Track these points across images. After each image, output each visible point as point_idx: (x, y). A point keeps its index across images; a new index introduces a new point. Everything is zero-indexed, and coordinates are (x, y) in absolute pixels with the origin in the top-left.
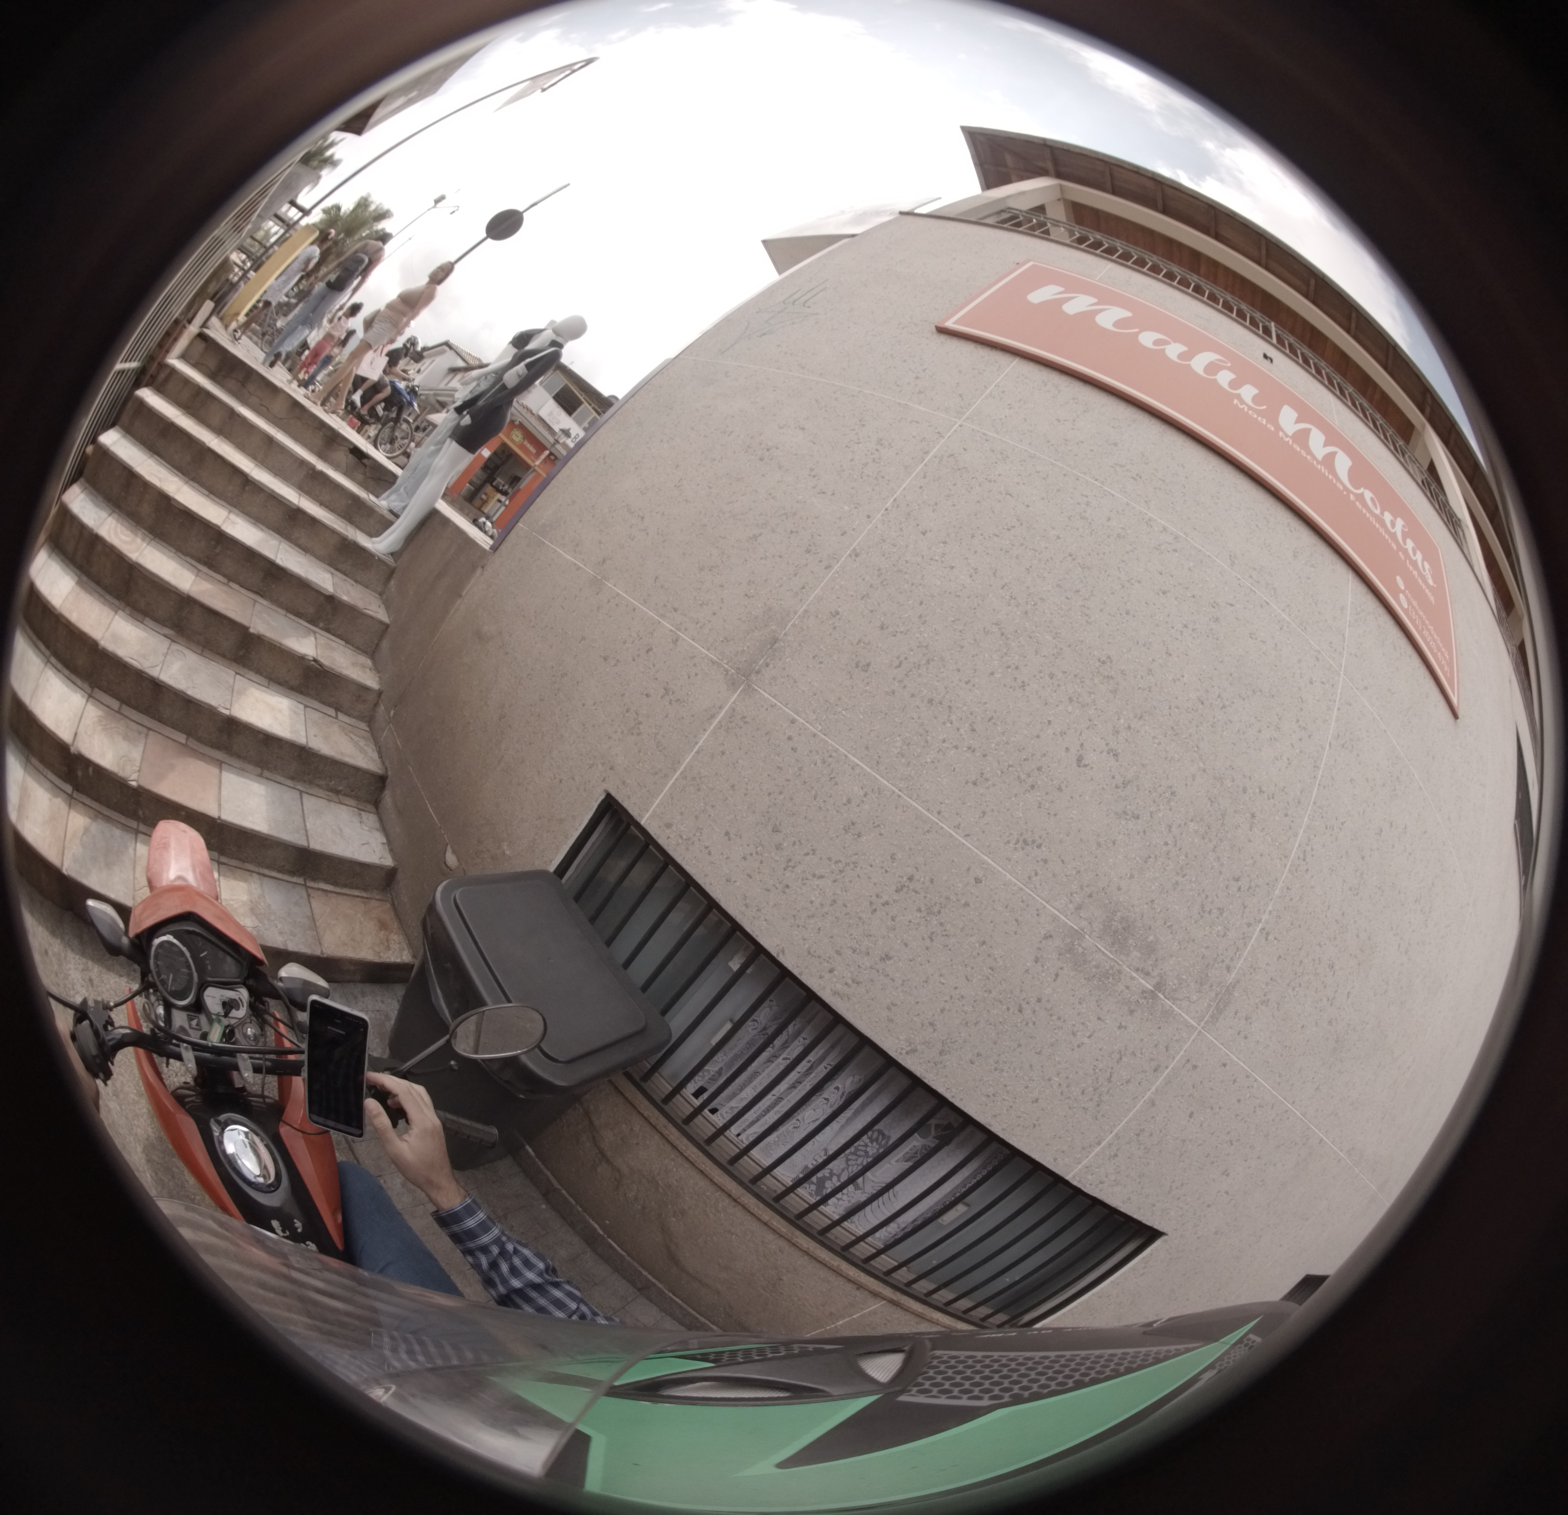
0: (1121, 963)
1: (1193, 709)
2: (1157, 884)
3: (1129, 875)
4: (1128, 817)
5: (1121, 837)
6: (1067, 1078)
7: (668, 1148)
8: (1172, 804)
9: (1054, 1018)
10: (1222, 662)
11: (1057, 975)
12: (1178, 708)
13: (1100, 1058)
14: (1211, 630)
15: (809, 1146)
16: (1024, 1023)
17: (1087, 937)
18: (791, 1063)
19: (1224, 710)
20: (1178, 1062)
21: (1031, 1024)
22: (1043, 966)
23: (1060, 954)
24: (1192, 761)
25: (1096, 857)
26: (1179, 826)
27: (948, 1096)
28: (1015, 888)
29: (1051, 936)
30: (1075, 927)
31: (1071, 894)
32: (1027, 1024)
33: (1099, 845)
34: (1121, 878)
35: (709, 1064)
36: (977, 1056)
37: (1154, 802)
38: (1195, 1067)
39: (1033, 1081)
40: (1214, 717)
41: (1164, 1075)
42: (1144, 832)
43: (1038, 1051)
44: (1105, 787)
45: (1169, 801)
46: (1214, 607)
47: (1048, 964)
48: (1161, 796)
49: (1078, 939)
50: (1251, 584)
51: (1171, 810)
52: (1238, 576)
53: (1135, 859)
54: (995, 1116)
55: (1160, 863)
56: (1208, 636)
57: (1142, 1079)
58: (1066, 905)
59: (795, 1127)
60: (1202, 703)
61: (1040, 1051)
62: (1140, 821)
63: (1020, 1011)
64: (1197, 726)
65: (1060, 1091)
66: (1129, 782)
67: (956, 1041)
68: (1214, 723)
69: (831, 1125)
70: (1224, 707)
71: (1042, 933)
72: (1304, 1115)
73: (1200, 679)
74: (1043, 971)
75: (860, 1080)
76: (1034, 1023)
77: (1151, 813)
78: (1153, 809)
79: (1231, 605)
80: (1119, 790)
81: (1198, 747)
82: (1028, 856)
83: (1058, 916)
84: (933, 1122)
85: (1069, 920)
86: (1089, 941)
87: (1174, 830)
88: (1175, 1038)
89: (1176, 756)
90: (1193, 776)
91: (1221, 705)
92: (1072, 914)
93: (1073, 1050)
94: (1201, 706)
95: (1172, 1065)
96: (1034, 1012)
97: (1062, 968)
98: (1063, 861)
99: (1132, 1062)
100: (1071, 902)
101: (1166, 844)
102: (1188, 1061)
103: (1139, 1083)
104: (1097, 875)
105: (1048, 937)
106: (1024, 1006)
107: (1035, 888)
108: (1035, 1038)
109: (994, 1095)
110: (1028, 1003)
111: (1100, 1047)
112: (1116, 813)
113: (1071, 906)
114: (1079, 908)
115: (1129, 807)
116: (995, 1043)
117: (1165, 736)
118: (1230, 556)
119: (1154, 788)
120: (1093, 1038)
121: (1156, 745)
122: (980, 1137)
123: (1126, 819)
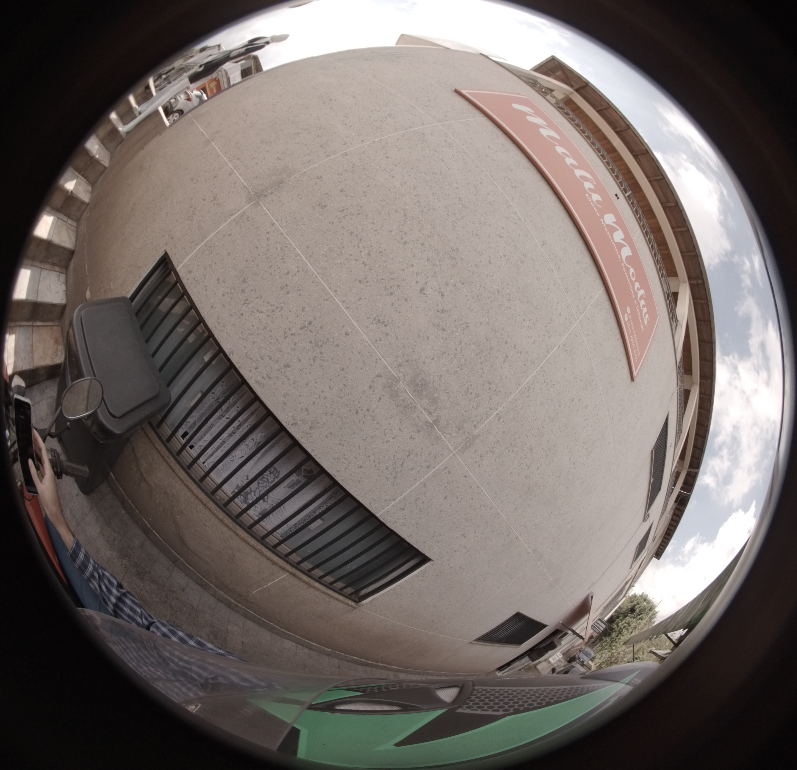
0: (417, 403)
1: (492, 293)
2: (445, 368)
3: (431, 358)
4: (439, 328)
5: (432, 336)
6: (379, 458)
7: (170, 471)
8: (466, 331)
9: (375, 422)
10: (516, 280)
11: (380, 399)
12: (485, 288)
13: (398, 452)
14: (518, 264)
15: (239, 473)
16: (358, 421)
17: (401, 382)
18: (230, 421)
19: (509, 301)
20: (440, 466)
21: (361, 422)
22: (373, 391)
23: (384, 388)
24: (483, 316)
25: (416, 342)
26: (466, 344)
27: (312, 454)
28: (367, 344)
29: (381, 376)
30: (395, 375)
31: (397, 357)
32: (360, 422)
33: (419, 336)
34: (427, 357)
35: (189, 418)
36: (330, 434)
37: (456, 326)
38: (450, 472)
39: (360, 455)
40: (502, 302)
41: (432, 471)
42: (446, 339)
43: (364, 439)
44: (431, 308)
45: (464, 329)
46: (523, 256)
47: (376, 391)
48: (460, 325)
49: (396, 382)
50: (548, 259)
51: (463, 334)
52: (543, 252)
53: (437, 350)
54: (338, 471)
55: (450, 358)
56: (514, 266)
57: (420, 470)
58: (393, 362)
59: (231, 460)
60: (498, 293)
61: (365, 439)
62: (445, 332)
63: (357, 413)
64: (492, 301)
65: (374, 465)
66: (445, 311)
67: (319, 423)
68: (501, 304)
69: (250, 462)
70: (509, 300)
71: (376, 373)
72: (508, 520)
73: (501, 282)
74: (373, 394)
75: (265, 436)
76: (364, 422)
77: (452, 331)
78: (454, 329)
79: (533, 260)
80: (439, 313)
81: (488, 311)
82: (378, 328)
83: (387, 366)
84: (303, 467)
85: (393, 370)
86: (401, 385)
87: (462, 344)
88: (440, 453)
89: (475, 310)
90: (481, 323)
91: (508, 298)
92: (395, 367)
93: (383, 443)
94: (497, 293)
95: (437, 467)
96: (364, 416)
97: (383, 396)
98: (397, 338)
99: (415, 459)
100: (396, 361)
101: (456, 350)
102: (446, 468)
103: (418, 472)
104: (414, 351)
105: (379, 376)
106: (359, 411)
107: (378, 347)
108: (363, 431)
109: (338, 459)
110: (362, 410)
111: (398, 445)
112: (433, 324)
113: (396, 363)
114: (400, 365)
115: (441, 323)
116: (341, 429)
117: (473, 298)
118: (544, 242)
119: (458, 319)
120: (395, 439)
121: (466, 300)
122: (328, 482)
123: (438, 329)
